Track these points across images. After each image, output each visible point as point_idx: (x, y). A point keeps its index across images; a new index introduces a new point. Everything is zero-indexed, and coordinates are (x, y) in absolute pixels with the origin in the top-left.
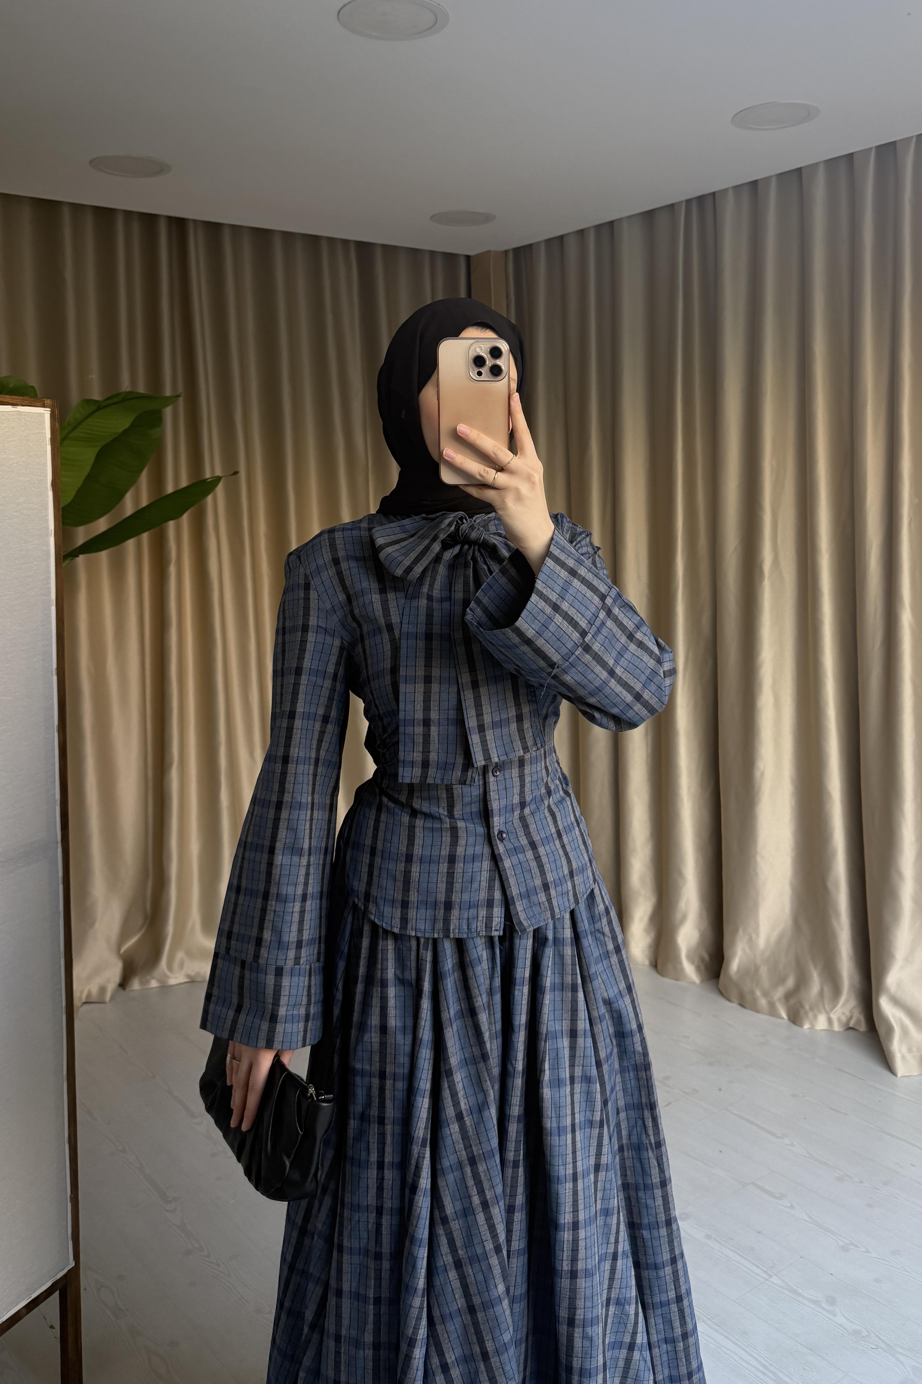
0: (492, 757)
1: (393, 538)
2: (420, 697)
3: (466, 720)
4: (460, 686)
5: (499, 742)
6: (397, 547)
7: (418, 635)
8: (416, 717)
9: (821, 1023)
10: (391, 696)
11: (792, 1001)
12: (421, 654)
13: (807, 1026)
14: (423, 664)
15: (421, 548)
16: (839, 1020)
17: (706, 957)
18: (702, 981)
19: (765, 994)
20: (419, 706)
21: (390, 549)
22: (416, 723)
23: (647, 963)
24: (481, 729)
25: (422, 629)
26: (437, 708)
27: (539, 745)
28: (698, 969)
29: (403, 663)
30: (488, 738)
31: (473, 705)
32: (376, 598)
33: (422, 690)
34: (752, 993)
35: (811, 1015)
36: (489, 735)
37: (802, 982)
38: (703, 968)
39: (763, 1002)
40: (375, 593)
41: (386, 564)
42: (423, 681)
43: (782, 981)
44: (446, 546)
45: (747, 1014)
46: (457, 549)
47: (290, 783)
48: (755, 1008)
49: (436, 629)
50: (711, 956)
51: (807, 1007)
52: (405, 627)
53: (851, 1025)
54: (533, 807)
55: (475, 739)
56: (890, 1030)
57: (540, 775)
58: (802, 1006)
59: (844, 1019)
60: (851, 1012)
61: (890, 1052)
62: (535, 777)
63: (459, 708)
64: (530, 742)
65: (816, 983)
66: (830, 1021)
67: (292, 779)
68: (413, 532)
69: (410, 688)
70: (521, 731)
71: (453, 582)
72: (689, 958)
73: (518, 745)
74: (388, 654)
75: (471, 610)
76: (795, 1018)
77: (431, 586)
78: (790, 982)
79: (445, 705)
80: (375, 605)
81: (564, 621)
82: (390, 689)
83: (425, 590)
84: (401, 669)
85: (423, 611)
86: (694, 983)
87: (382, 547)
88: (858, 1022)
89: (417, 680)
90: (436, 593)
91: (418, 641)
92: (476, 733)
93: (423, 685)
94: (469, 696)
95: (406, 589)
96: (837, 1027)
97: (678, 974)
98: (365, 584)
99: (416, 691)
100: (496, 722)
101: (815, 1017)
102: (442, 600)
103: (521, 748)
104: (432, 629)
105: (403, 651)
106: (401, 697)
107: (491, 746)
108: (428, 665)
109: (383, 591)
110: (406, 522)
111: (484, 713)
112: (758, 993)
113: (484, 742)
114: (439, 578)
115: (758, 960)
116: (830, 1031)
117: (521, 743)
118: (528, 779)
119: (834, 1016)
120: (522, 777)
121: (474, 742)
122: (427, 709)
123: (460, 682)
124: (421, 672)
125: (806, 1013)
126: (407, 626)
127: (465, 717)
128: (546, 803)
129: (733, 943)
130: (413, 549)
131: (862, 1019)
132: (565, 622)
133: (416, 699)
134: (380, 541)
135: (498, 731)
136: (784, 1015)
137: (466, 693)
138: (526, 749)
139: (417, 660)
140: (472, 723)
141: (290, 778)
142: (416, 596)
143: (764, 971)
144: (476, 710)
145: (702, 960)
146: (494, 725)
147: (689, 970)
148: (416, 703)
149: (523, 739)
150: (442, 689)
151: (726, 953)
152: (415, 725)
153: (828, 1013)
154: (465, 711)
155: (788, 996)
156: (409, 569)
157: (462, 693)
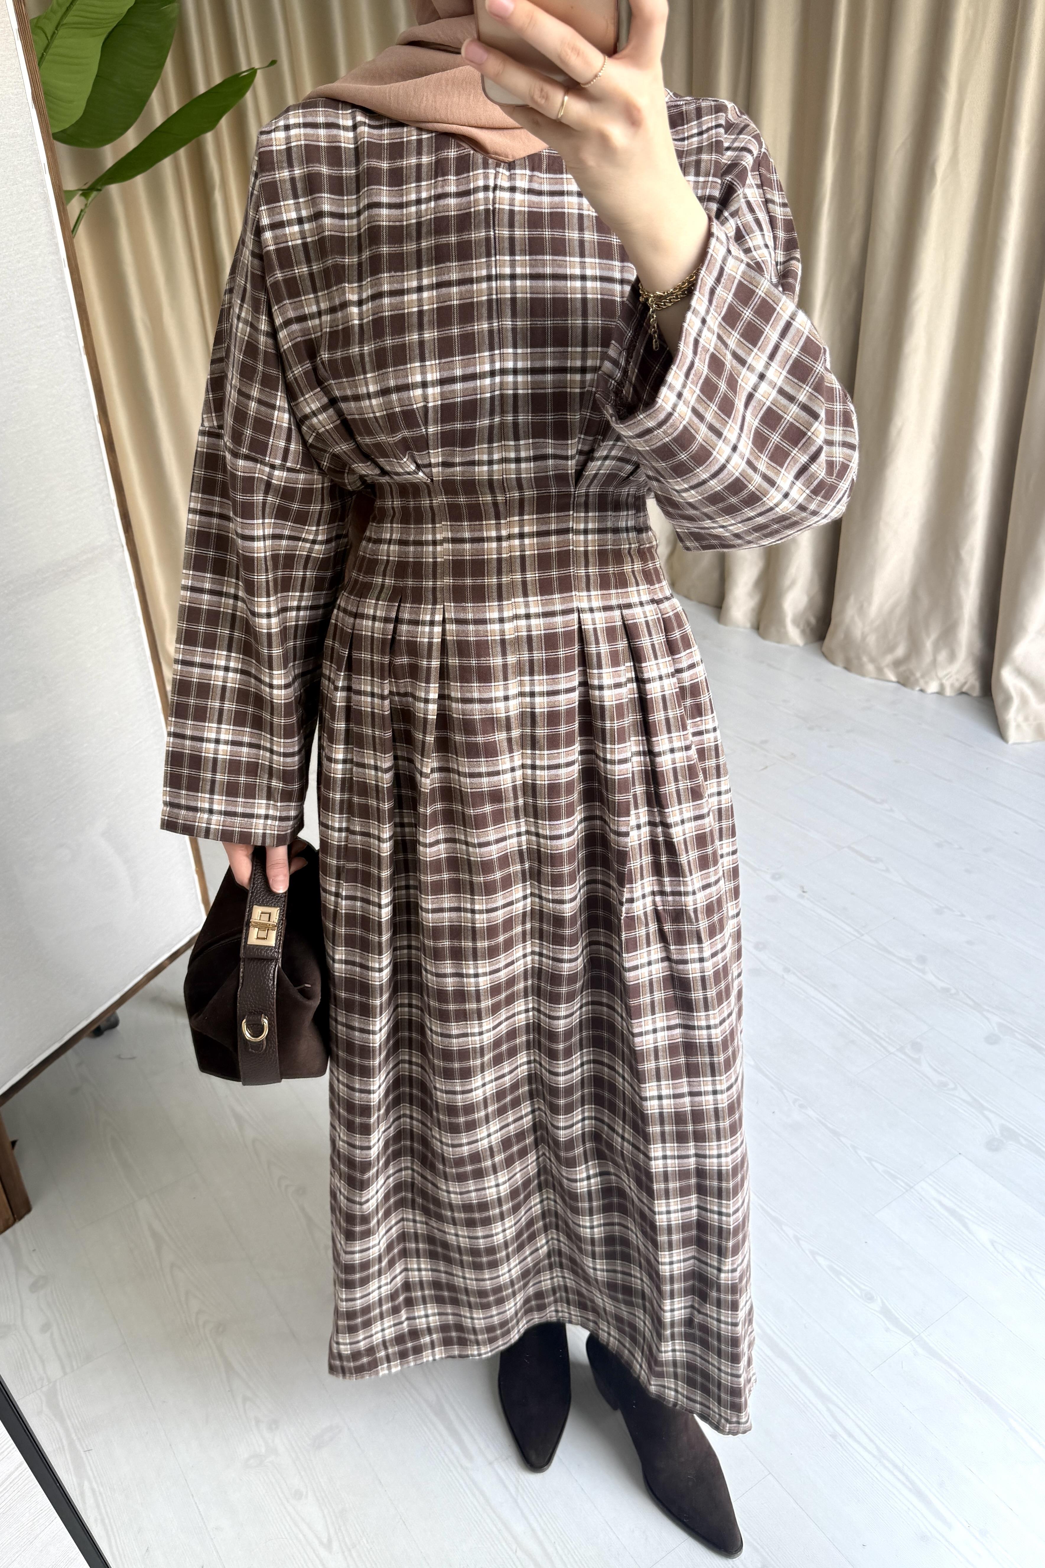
11: (902, 669)
13: (917, 689)
16: (952, 685)
17: (813, 621)
18: (806, 644)
19: (873, 660)
23: (748, 625)
28: (803, 632)
34: (859, 658)
35: (921, 679)
37: (915, 647)
38: (808, 631)
39: (870, 667)
43: (891, 648)
45: (852, 677)
48: (861, 672)
50: (818, 619)
51: (919, 672)
53: (964, 690)
56: (1008, 699)
58: (913, 671)
59: (957, 684)
60: (966, 677)
61: (1004, 721)
65: (929, 653)
66: (941, 686)
72: (795, 622)
76: (905, 682)
78: (901, 651)
86: (797, 646)
88: (972, 687)
96: (948, 692)
97: (782, 637)
101: (926, 681)
112: (865, 659)
115: (867, 629)
116: (941, 695)
119: (947, 681)
125: (918, 678)
129: (843, 608)
131: (977, 685)
136: (892, 678)
143: (872, 640)
145: (808, 623)
147: (794, 634)
151: (835, 620)
155: (898, 662)
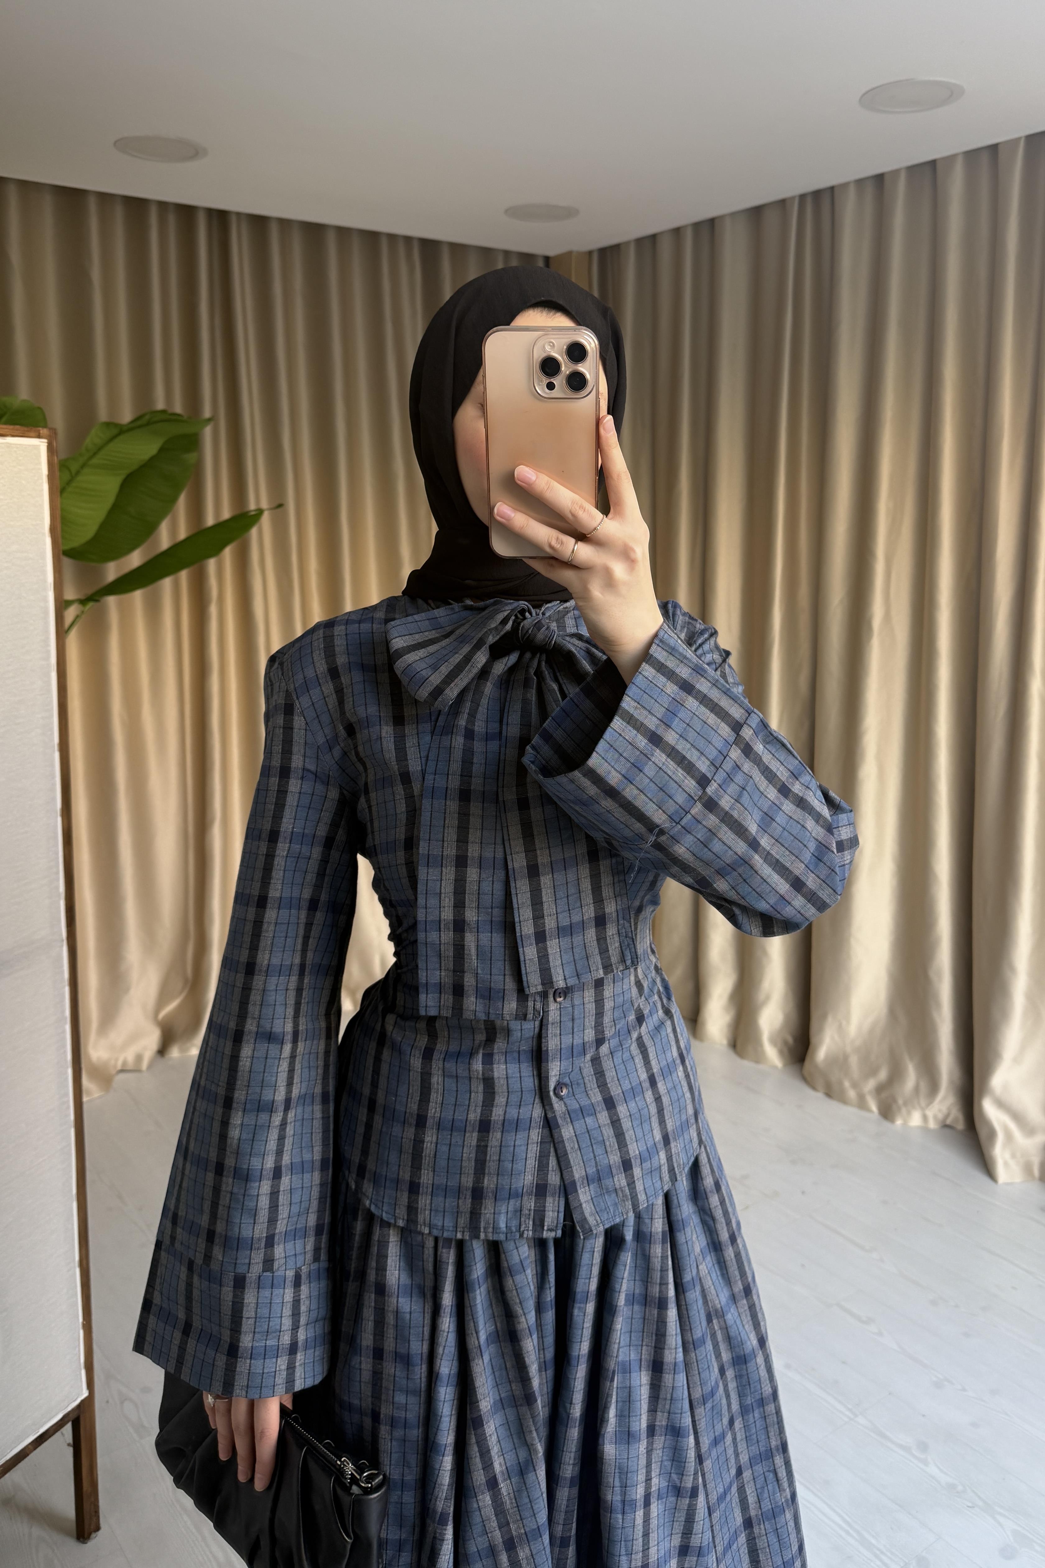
0: (554, 979)
1: (418, 638)
2: (448, 888)
3: (517, 925)
4: (511, 872)
5: (567, 957)
6: (422, 653)
7: (449, 792)
8: (442, 917)
9: (916, 1120)
10: (405, 881)
11: (884, 1095)
12: (453, 821)
13: (899, 1122)
14: (455, 837)
15: (457, 658)
16: (935, 1117)
17: (790, 1040)
18: (785, 1065)
19: (855, 1085)
20: (448, 901)
21: (411, 658)
22: (442, 926)
23: (725, 1042)
24: (541, 937)
25: (454, 783)
26: (474, 905)
27: (629, 962)
28: (781, 1053)
29: (424, 833)
30: (550, 951)
31: (529, 902)
32: (387, 732)
33: (453, 877)
34: (841, 1083)
35: (904, 1110)
36: (553, 946)
37: (896, 1075)
38: (786, 1052)
39: (852, 1094)
40: (387, 725)
41: (405, 680)
42: (453, 863)
43: (873, 1072)
44: (497, 652)
45: (834, 1106)
46: (513, 658)
47: (255, 1004)
48: (842, 1099)
49: (476, 784)
50: (796, 1040)
51: (900, 1102)
52: (429, 778)
53: (948, 1122)
54: (614, 1042)
55: (529, 953)
56: (993, 1134)
57: (627, 996)
58: (894, 1100)
59: (940, 1116)
60: (949, 1109)
61: (991, 1158)
62: (620, 1000)
63: (508, 905)
64: (614, 959)
65: (911, 1077)
66: (925, 1118)
67: (259, 998)
68: (448, 629)
69: (434, 873)
70: (601, 940)
71: (506, 710)
72: (773, 1041)
73: (596, 960)
74: (403, 818)
75: (533, 748)
76: (887, 1112)
77: (472, 715)
78: (883, 1075)
79: (486, 900)
80: (384, 743)
81: (669, 760)
82: (403, 871)
83: (462, 722)
84: (422, 843)
85: (457, 755)
86: (775, 1067)
87: (400, 653)
88: (956, 1120)
89: (444, 862)
90: (479, 727)
91: (448, 803)
92: (531, 944)
93: (453, 869)
94: (523, 888)
95: (433, 718)
96: (932, 1125)
97: (759, 1057)
98: (372, 710)
99: (444, 878)
100: (564, 928)
101: (909, 1113)
102: (488, 738)
103: (600, 966)
104: (470, 784)
105: (425, 817)
106: (421, 887)
107: (555, 962)
108: (462, 840)
109: (399, 721)
110: (440, 613)
111: (546, 914)
112: (847, 1084)
113: (543, 957)
114: (484, 701)
115: (849, 1049)
116: (925, 1129)
117: (602, 959)
118: (608, 1005)
119: (930, 1113)
120: (599, 1002)
121: (527, 958)
122: (459, 905)
123: (510, 867)
124: (451, 851)
125: (899, 1109)
126: (432, 777)
127: (517, 920)
128: (635, 1035)
129: (821, 1030)
130: (444, 659)
131: (960, 1118)
132: (672, 763)
133: (443, 891)
134: (398, 643)
135: (566, 941)
136: (874, 1108)
137: (519, 884)
138: (607, 967)
139: (446, 831)
140: (526, 928)
141: (255, 997)
142: (449, 730)
143: (854, 1061)
144: (534, 910)
145: (785, 1043)
146: (561, 931)
147: (772, 1054)
148: (443, 895)
149: (604, 951)
150: (483, 876)
151: (814, 1040)
152: (442, 929)
153: (923, 1109)
154: (516, 912)
155: (880, 1089)
156: (438, 691)
157: (512, 885)
